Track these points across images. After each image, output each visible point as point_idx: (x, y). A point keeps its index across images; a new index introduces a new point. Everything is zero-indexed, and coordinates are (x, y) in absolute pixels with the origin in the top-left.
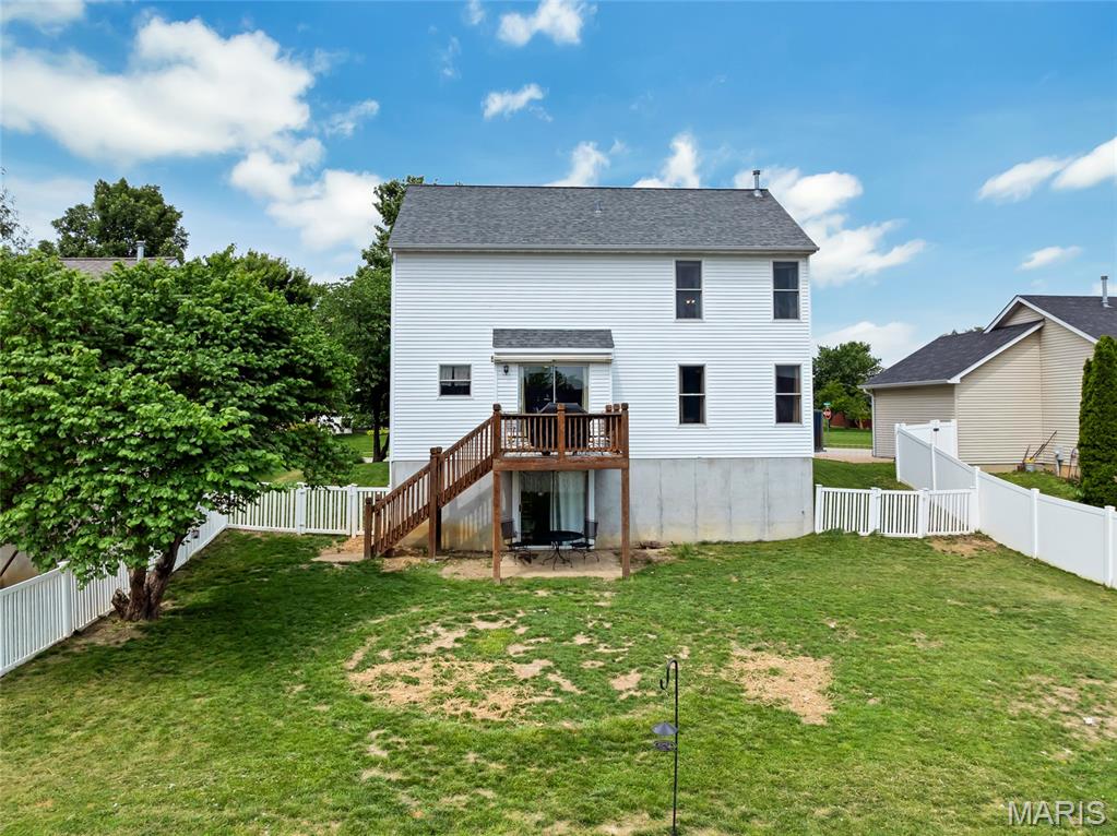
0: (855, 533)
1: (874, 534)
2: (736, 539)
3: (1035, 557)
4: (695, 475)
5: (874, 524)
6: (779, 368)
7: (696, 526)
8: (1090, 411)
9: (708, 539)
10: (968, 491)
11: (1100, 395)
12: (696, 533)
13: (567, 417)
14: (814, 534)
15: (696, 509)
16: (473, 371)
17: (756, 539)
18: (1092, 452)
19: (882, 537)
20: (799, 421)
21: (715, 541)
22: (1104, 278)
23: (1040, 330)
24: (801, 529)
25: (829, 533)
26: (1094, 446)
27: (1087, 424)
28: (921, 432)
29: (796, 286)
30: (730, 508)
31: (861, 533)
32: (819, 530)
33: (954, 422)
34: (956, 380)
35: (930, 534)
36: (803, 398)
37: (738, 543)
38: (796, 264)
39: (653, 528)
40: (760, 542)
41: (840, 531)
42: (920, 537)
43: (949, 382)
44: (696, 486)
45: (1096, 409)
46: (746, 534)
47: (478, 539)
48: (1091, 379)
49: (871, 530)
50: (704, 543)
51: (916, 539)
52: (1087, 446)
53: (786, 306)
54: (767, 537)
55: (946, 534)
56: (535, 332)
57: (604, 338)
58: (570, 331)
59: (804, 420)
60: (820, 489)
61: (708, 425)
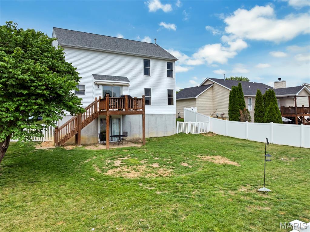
0: (185, 133)
1: (189, 133)
2: (159, 136)
3: (226, 136)
4: (148, 119)
5: (189, 131)
6: (168, 90)
7: (149, 133)
8: (231, 103)
9: (152, 136)
10: (208, 122)
11: (234, 99)
12: (149, 135)
13: (128, 99)
14: (176, 134)
15: (149, 128)
16: (86, 87)
17: (163, 136)
18: (232, 112)
19: (191, 134)
20: (173, 104)
21: (153, 137)
22: (224, 75)
23: (213, 86)
24: (173, 133)
25: (180, 133)
26: (233, 111)
27: (231, 106)
28: (190, 109)
29: (172, 69)
30: (157, 128)
31: (187, 133)
32: (177, 133)
33: (196, 107)
34: (196, 97)
35: (201, 133)
36: (174, 98)
37: (159, 137)
38: (172, 63)
39: (138, 134)
40: (164, 136)
41: (182, 133)
42: (199, 133)
43: (195, 97)
44: (149, 122)
45: (233, 102)
46: (161, 135)
47: (87, 140)
48: (232, 95)
49: (188, 132)
50: (151, 138)
51: (198, 134)
52: (231, 111)
53: (170, 74)
54: (166, 135)
55: (204, 132)
56: (105, 76)
57: (125, 79)
58: (115, 76)
59: (174, 104)
60: (178, 122)
61: (152, 105)
